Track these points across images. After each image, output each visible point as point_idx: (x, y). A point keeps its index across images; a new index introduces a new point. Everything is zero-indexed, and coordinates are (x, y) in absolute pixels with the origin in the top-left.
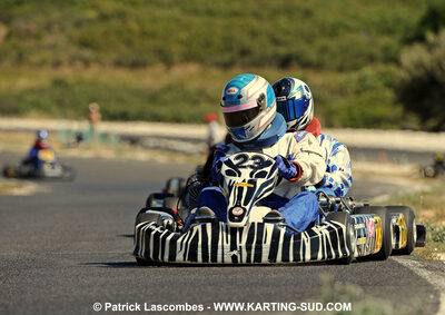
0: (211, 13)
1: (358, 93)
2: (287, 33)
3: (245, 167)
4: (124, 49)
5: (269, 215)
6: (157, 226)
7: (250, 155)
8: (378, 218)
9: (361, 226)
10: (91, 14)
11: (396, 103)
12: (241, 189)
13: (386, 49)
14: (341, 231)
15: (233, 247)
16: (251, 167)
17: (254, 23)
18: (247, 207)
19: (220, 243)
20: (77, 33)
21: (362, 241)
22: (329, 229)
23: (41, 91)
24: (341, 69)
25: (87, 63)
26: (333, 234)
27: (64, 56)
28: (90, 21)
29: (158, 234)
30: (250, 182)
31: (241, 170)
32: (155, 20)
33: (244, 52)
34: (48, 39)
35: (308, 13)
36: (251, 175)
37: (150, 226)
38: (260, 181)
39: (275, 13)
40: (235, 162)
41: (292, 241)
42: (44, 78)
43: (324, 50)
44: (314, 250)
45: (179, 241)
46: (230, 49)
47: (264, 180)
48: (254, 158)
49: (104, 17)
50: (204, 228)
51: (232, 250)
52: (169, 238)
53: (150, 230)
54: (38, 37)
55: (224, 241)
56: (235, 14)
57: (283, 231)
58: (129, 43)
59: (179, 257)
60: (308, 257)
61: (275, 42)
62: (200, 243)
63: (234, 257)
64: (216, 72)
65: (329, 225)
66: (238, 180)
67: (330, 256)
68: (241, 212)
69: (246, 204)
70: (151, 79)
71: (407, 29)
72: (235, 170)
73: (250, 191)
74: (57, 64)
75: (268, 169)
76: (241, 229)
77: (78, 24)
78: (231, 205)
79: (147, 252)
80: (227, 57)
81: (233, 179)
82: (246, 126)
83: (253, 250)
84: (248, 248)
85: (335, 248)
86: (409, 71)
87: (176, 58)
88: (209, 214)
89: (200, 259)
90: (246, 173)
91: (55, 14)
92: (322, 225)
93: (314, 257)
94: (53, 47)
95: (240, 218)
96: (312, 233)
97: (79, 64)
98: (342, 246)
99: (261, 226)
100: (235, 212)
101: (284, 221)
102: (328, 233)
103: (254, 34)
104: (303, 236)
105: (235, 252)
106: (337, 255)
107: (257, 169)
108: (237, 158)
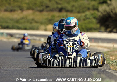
3: (70, 42)
14: (97, 58)
18: (73, 52)
22: (94, 58)
26: (95, 59)
30: (72, 46)
31: (69, 43)
36: (72, 44)
41: (85, 61)
44: (91, 63)
45: (55, 61)
47: (76, 45)
48: (72, 40)
51: (69, 63)
52: (52, 60)
55: (67, 61)
57: (82, 59)
59: (55, 65)
60: (89, 65)
63: (70, 65)
67: (94, 65)
73: (73, 48)
75: (76, 42)
76: (71, 58)
78: (69, 52)
79: (46, 64)
81: (68, 45)
82: (71, 30)
85: (96, 63)
89: (61, 66)
90: (71, 43)
92: (92, 57)
93: (91, 65)
95: (71, 55)
96: (90, 59)
101: (82, 56)
102: (94, 59)
104: (88, 60)
106: (96, 65)
107: (74, 42)
108: (68, 40)
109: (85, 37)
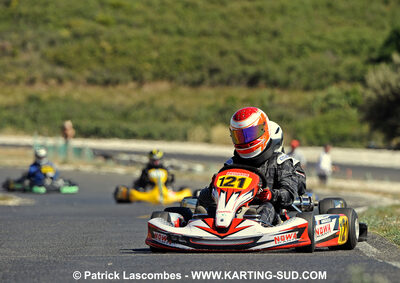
0: (180, 32)
1: (323, 111)
2: (255, 52)
4: (96, 67)
10: (65, 33)
11: (362, 122)
13: (351, 69)
17: (224, 43)
20: (51, 52)
23: (16, 107)
24: (307, 89)
25: (60, 81)
27: (38, 74)
28: (64, 41)
32: (129, 40)
33: (213, 71)
34: (23, 57)
35: (275, 34)
39: (243, 33)
42: (19, 94)
43: (291, 69)
46: (199, 68)
49: (77, 36)
54: (13, 55)
56: (204, 34)
58: (102, 61)
61: (243, 60)
64: (185, 90)
70: (124, 96)
71: (372, 50)
74: (32, 82)
77: (52, 43)
80: (197, 76)
86: (376, 91)
87: (148, 76)
91: (30, 33)
94: (27, 64)
97: (53, 82)
103: (223, 53)
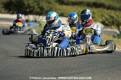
3: (51, 34)
5: (57, 45)
6: (30, 48)
7: (52, 31)
8: (84, 45)
9: (80, 47)
12: (50, 39)
14: (73, 49)
15: (48, 53)
16: (53, 33)
18: (51, 43)
19: (44, 52)
21: (80, 51)
22: (71, 48)
29: (30, 50)
30: (52, 37)
37: (28, 48)
38: (54, 37)
40: (49, 33)
41: (62, 51)
44: (67, 53)
45: (35, 51)
47: (56, 36)
48: (53, 31)
50: (41, 48)
52: (33, 51)
53: (28, 49)
55: (45, 51)
57: (59, 49)
59: (35, 55)
60: (65, 55)
62: (40, 52)
63: (48, 55)
65: (71, 47)
66: (49, 37)
67: (71, 55)
68: (50, 44)
69: (51, 42)
72: (48, 35)
73: (52, 39)
75: (56, 34)
76: (50, 48)
78: (47, 43)
79: (28, 54)
81: (48, 36)
82: (52, 24)
83: (52, 54)
84: (51, 53)
88: (42, 45)
89: (40, 56)
92: (69, 47)
93: (67, 55)
95: (49, 46)
96: (66, 49)
98: (74, 52)
99: (54, 48)
100: (48, 44)
102: (70, 49)
104: (64, 50)
105: (48, 54)
106: (73, 54)
107: (54, 34)
108: (49, 32)
109: (68, 28)
